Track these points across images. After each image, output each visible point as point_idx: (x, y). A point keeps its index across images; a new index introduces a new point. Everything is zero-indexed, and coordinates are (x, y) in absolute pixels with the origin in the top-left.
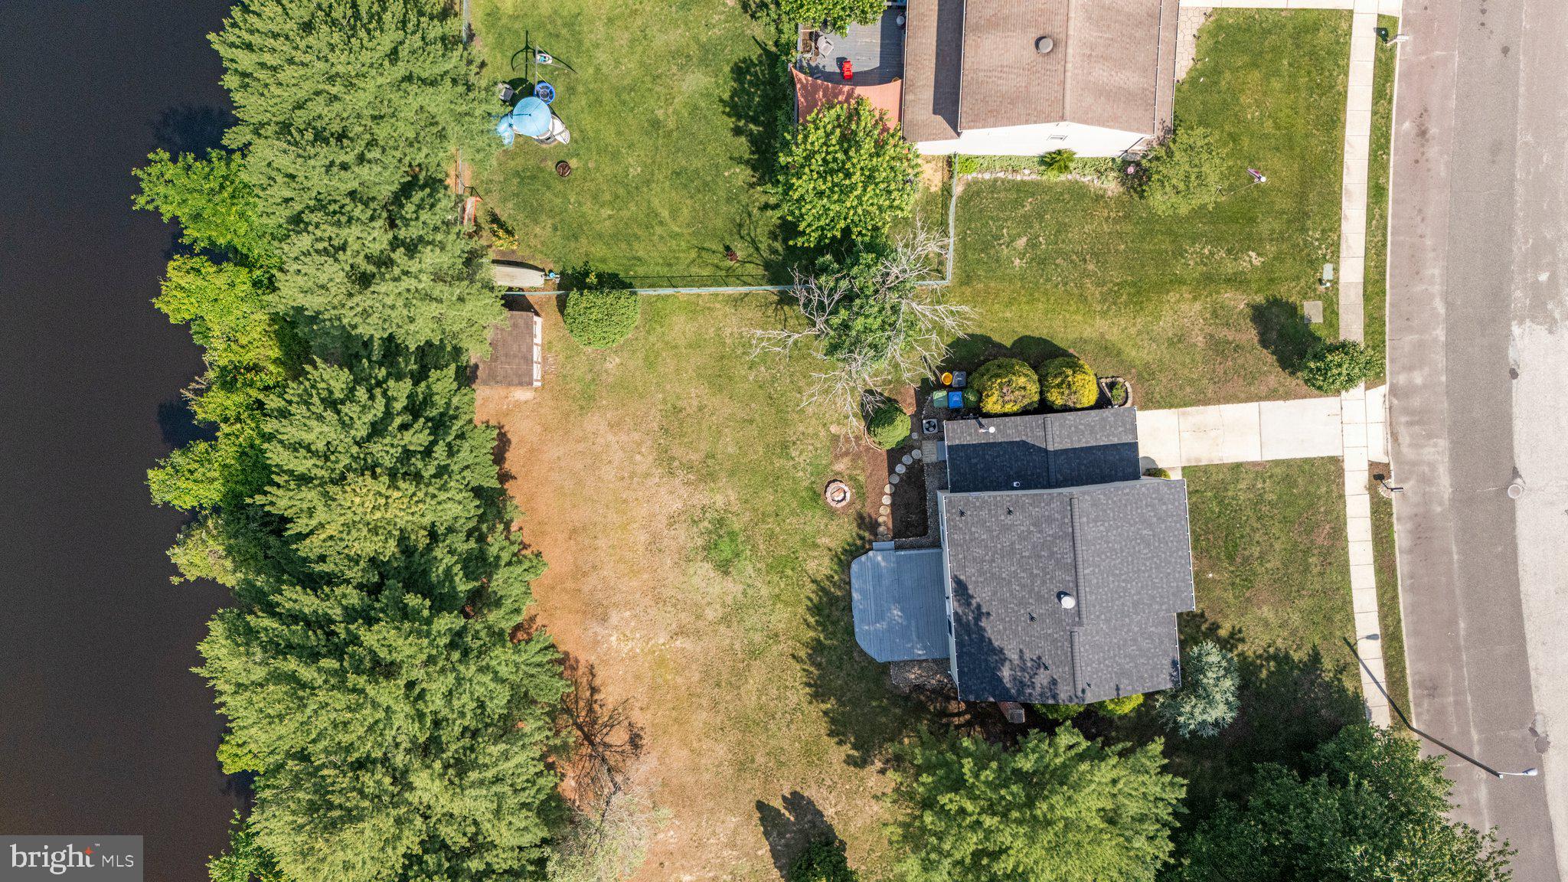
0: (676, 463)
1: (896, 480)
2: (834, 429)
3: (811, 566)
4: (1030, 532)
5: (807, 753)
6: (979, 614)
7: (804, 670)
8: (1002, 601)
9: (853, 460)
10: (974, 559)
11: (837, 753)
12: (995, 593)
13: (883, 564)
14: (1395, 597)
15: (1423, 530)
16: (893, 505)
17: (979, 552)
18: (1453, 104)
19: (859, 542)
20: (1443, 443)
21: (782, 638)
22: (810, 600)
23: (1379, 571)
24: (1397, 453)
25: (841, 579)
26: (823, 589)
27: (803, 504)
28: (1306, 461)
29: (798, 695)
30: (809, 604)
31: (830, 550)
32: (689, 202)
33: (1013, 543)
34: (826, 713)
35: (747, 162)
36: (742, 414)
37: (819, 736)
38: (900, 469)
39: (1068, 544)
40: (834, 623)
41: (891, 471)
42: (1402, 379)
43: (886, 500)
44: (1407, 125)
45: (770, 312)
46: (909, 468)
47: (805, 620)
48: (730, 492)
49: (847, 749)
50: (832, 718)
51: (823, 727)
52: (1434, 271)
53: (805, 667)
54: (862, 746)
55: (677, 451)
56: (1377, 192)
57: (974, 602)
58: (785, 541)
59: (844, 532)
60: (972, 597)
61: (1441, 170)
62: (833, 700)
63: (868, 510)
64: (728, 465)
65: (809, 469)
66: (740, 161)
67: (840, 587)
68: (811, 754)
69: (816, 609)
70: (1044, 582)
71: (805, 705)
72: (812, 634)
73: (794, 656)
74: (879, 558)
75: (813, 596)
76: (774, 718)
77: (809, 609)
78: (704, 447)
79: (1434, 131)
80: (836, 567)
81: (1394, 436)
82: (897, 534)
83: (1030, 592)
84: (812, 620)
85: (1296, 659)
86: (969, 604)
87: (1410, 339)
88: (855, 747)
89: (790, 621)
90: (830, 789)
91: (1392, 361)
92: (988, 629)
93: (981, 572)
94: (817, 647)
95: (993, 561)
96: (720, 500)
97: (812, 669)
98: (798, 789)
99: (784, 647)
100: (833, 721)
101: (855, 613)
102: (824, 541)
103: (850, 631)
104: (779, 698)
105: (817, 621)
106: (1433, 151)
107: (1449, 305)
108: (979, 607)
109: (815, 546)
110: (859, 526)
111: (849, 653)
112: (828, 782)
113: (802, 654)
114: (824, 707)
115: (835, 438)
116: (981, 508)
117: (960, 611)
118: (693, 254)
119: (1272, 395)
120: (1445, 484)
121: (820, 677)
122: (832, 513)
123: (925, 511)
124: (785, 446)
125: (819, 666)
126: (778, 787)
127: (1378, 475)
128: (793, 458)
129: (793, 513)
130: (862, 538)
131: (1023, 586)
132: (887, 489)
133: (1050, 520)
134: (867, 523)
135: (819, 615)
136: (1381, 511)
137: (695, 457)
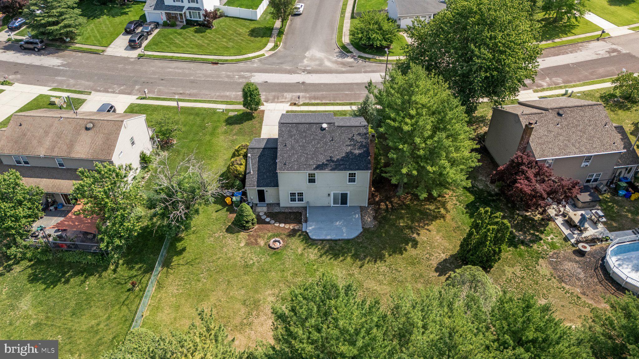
0: (245, 321)
1: (273, 222)
2: (242, 244)
3: (312, 257)
4: (295, 139)
5: (413, 264)
6: (331, 160)
7: (368, 263)
8: (325, 151)
9: (260, 237)
10: (306, 161)
11: (411, 251)
12: (321, 154)
13: (313, 227)
14: (337, 103)
15: (315, 98)
16: (285, 223)
17: (303, 159)
18: (174, 89)
19: (302, 237)
20: (285, 94)
21: (351, 272)
22: (331, 258)
24: (288, 102)
25: (320, 245)
26: (325, 253)
27: (280, 259)
29: (381, 266)
30: (332, 259)
31: (305, 249)
32: (93, 309)
33: (299, 146)
34: (390, 255)
35: (86, 278)
36: (224, 286)
37: (403, 259)
38: (268, 220)
39: (300, 126)
40: (343, 248)
41: (268, 223)
42: (262, 100)
43: (282, 225)
44: (176, 96)
45: (172, 271)
46: (268, 216)
47: (341, 261)
48: (267, 293)
49: (409, 247)
50: (393, 252)
51: (398, 256)
52: (228, 94)
53: (366, 262)
54: (407, 241)
55: (237, 321)
56: (196, 101)
57: (326, 162)
58: (298, 268)
59: (297, 245)
60: (323, 163)
61: (194, 91)
62: (384, 252)
63: (286, 232)
64: (251, 294)
65: (261, 256)
66: (83, 282)
67: (324, 246)
68: (413, 262)
69: (336, 256)
70: (317, 135)
71: (387, 264)
72: (349, 258)
73: (361, 267)
74: (310, 228)
75: (329, 257)
76: (395, 278)
77: (336, 259)
78: (238, 305)
79: (181, 92)
80: (314, 247)
81: (282, 102)
82: (300, 222)
83: (321, 141)
84: (341, 258)
86: (327, 164)
88: (407, 244)
89: (342, 268)
90: (431, 255)
92: (338, 157)
93: (312, 158)
94: (356, 257)
95: (307, 154)
96: (271, 299)
97: (367, 259)
98: (433, 269)
99: (356, 271)
100: (394, 252)
101: (337, 238)
102: (300, 251)
103: (348, 241)
104: (384, 275)
105: (342, 256)
106: (188, 92)
108: (327, 161)
109: (302, 255)
110: (294, 236)
111: (358, 244)
112: (428, 256)
113: (359, 263)
114: (387, 256)
115: (247, 244)
116: (283, 157)
117: (330, 168)
118: (124, 308)
119: (261, 122)
120: (300, 94)
121: (371, 256)
122: (285, 247)
123: (290, 213)
124: (247, 266)
125: (365, 257)
126: (434, 278)
127: (294, 104)
128: (254, 263)
129: (283, 264)
130: (300, 236)
131: (318, 143)
132: (277, 225)
133: (290, 131)
134: (293, 233)
135: (339, 255)
136: (307, 104)
137: (243, 311)
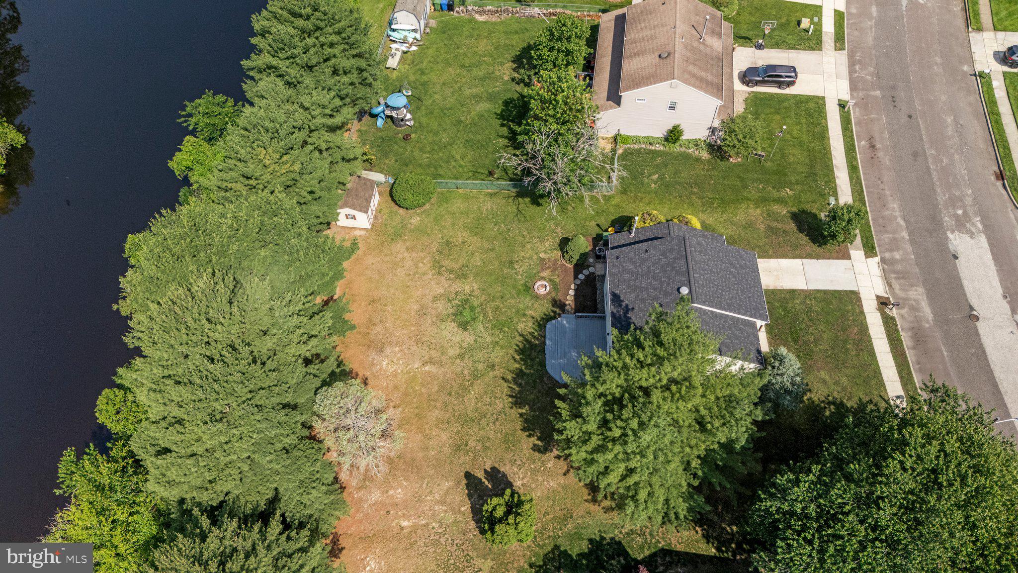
0: (444, 269)
1: (578, 282)
2: (542, 255)
3: (521, 327)
4: (659, 259)
5: (506, 441)
6: (627, 309)
7: (509, 387)
8: (643, 300)
9: (552, 271)
10: (625, 280)
11: (528, 443)
12: (637, 296)
13: (567, 325)
14: (910, 373)
15: (919, 337)
16: (575, 295)
17: (627, 276)
18: (886, 135)
19: (552, 314)
20: (921, 290)
21: (497, 367)
22: (518, 346)
23: (895, 357)
24: (893, 293)
25: (539, 335)
26: (526, 340)
27: (518, 293)
28: (835, 291)
29: (503, 402)
30: (517, 348)
31: (533, 318)
32: (472, 153)
33: (649, 267)
34: (521, 415)
35: (506, 137)
36: (487, 246)
37: (515, 431)
38: (581, 277)
39: (683, 262)
40: (532, 360)
41: (576, 277)
42: (887, 255)
43: (572, 292)
44: (863, 143)
45: (510, 200)
46: (587, 277)
47: (513, 357)
48: (474, 284)
49: (534, 440)
50: (526, 419)
51: (519, 424)
52: (894, 205)
53: (511, 385)
54: (545, 439)
55: (445, 263)
56: (853, 168)
57: (624, 304)
58: (505, 312)
59: (543, 308)
60: (623, 301)
61: (887, 161)
62: (527, 407)
63: (560, 297)
64: (475, 271)
65: (525, 275)
66: (502, 136)
67: (538, 339)
68: (508, 442)
69: (521, 352)
70: (668, 284)
71: (507, 410)
72: (517, 366)
73: (503, 378)
74: (563, 321)
75: (520, 344)
76: (485, 417)
77: (516, 351)
78: (462, 261)
79: (878, 146)
80: (536, 328)
81: (890, 285)
82: (577, 310)
83: (660, 292)
84: (517, 357)
85: (849, 406)
86: (620, 305)
87: (887, 237)
88: (539, 439)
89: (503, 357)
90: (520, 467)
91: (879, 246)
92: (633, 318)
93: (629, 287)
94: (520, 374)
95: (637, 279)
96: (467, 288)
97: (514, 387)
98: (497, 466)
99: (498, 372)
100: (526, 421)
101: (547, 352)
102: (530, 312)
103: (543, 364)
104: (490, 404)
105: (521, 358)
106: (880, 154)
107: (906, 221)
108: (627, 306)
109: (524, 315)
110: (553, 306)
111: (541, 378)
112: (519, 462)
113: (509, 377)
114: (520, 411)
115: (543, 260)
116: (630, 252)
117: (615, 311)
118: (471, 174)
119: (809, 256)
120: (927, 311)
121: (519, 392)
122: (537, 297)
123: (596, 300)
124: (511, 262)
125: (520, 385)
126: (482, 463)
127: (883, 303)
128: (516, 269)
129: (512, 297)
130: (554, 312)
131: (655, 289)
132: (573, 286)
133: (672, 250)
134: (559, 305)
135: (523, 354)
136: (889, 323)
137: (456, 266)
